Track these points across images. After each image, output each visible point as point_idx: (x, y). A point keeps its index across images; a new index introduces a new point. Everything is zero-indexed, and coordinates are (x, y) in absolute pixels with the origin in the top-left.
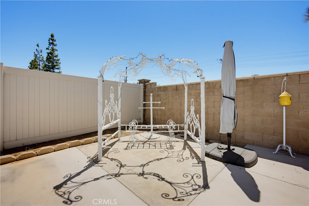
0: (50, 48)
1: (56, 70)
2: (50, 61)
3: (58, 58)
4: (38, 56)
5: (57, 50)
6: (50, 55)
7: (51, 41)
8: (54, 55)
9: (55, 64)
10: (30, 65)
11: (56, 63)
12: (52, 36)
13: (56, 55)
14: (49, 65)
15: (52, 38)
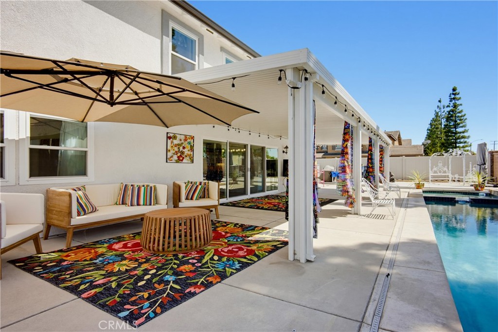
0: (452, 105)
1: (461, 128)
2: (451, 120)
3: (463, 114)
4: (440, 114)
5: (461, 105)
6: (451, 113)
7: (453, 96)
8: (458, 111)
9: (458, 121)
10: (430, 126)
11: (460, 120)
12: (454, 90)
13: (460, 110)
14: (451, 124)
15: (454, 92)
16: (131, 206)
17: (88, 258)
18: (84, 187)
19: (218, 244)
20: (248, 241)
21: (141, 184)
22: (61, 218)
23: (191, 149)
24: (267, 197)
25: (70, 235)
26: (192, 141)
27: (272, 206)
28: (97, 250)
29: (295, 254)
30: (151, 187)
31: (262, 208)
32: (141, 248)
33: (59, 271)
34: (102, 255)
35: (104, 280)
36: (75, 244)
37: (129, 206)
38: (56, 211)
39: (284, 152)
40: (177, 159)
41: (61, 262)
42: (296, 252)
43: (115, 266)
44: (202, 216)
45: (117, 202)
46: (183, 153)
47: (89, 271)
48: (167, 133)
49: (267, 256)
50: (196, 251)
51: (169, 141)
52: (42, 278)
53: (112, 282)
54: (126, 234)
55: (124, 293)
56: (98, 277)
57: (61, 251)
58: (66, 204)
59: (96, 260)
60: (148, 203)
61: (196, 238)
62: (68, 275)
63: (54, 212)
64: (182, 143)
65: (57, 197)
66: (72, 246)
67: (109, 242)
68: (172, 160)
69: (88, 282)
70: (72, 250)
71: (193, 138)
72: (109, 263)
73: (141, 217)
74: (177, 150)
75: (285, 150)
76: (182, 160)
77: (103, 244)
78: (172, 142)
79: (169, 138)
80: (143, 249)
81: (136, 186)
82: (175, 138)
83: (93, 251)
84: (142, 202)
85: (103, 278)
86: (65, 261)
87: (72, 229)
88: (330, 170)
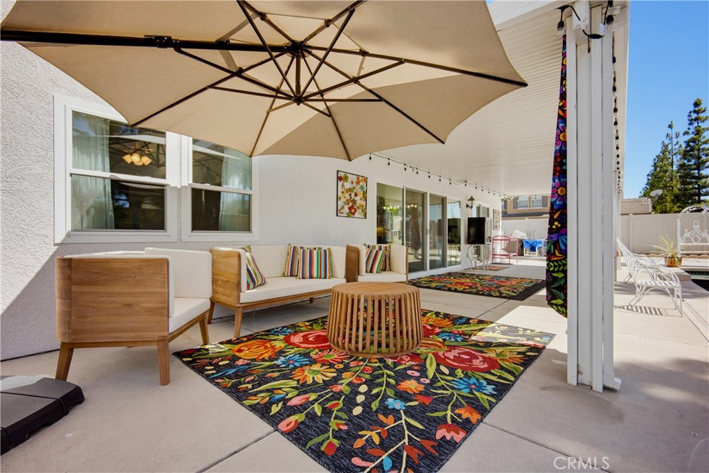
0: (692, 130)
2: (691, 155)
4: (670, 147)
6: (691, 144)
7: (694, 116)
8: (702, 140)
9: (704, 158)
10: (653, 168)
12: (697, 104)
14: (690, 163)
15: (697, 109)
16: (303, 278)
17: (266, 356)
18: (249, 247)
19: (431, 344)
20: (473, 342)
21: (312, 247)
22: (228, 292)
23: (364, 197)
24: (450, 274)
25: (238, 318)
26: (365, 184)
27: (467, 287)
28: (274, 343)
29: (578, 372)
30: (325, 251)
31: (456, 291)
32: (328, 344)
33: (236, 375)
34: (281, 352)
35: (300, 397)
36: (244, 333)
37: (299, 278)
38: (223, 281)
39: (467, 206)
40: (348, 211)
41: (235, 361)
42: (580, 370)
43: (306, 373)
44: (409, 294)
45: (284, 273)
46: (354, 202)
47: (274, 379)
48: (338, 171)
49: (523, 372)
50: (407, 355)
51: (340, 184)
52: (217, 384)
53: (312, 403)
54: (300, 320)
55: (340, 429)
56: (291, 392)
57: (229, 342)
58: (235, 271)
59: (277, 360)
60: (323, 275)
61: (395, 332)
62: (248, 383)
63: (220, 282)
64: (354, 188)
65: (223, 260)
66: (241, 335)
67: (284, 332)
68: (342, 213)
69: (279, 401)
70: (242, 342)
71: (366, 180)
72: (296, 367)
73: (311, 297)
74: (348, 198)
75: (469, 203)
76: (354, 214)
77: (278, 335)
78: (343, 186)
79: (339, 179)
80: (332, 345)
81: (306, 249)
82: (346, 178)
83: (268, 345)
84: (315, 274)
85: (298, 395)
86: (239, 358)
87: (240, 310)
88: (520, 237)
